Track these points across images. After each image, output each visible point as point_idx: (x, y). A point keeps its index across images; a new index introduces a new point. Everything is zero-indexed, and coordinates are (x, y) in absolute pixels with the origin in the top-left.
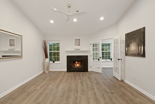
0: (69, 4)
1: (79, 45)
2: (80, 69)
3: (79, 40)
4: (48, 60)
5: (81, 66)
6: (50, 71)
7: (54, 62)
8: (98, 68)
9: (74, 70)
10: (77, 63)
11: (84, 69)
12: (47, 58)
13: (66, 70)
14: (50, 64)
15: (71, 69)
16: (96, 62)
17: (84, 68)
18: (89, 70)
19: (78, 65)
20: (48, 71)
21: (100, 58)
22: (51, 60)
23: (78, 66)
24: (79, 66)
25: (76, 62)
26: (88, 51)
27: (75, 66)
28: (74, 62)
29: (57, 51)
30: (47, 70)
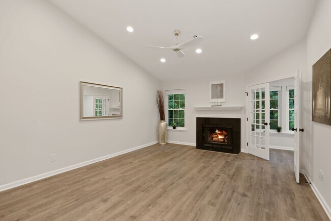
0: (177, 31)
1: (222, 97)
2: (223, 147)
3: (222, 85)
4: (163, 124)
5: (226, 140)
6: (167, 143)
7: (174, 128)
8: (262, 148)
9: (211, 145)
10: (219, 134)
11: (231, 148)
12: (163, 121)
13: (195, 145)
14: (168, 130)
15: (205, 143)
16: (258, 133)
17: (233, 144)
18: (242, 150)
19: (220, 137)
20: (164, 142)
21: (266, 124)
22: (170, 124)
23: (220, 140)
24: (222, 141)
25: (217, 131)
26: (242, 108)
27: (214, 139)
28: (213, 131)
29: (181, 109)
30: (162, 140)
